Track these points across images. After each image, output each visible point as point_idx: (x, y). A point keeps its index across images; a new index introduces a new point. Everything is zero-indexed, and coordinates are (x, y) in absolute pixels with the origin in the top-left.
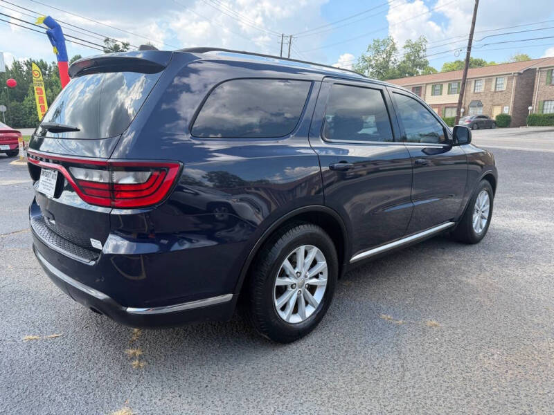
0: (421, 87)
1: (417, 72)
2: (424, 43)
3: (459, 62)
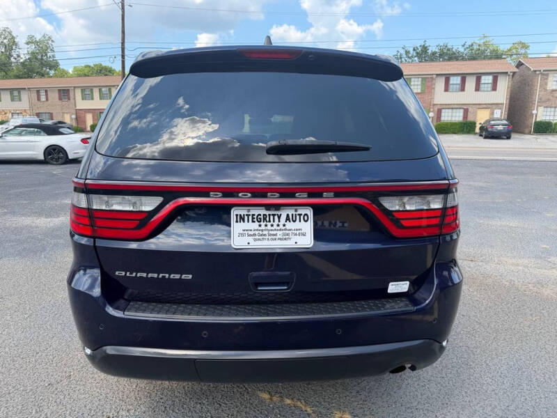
0: (68, 90)
1: (48, 74)
2: (50, 42)
3: (90, 67)
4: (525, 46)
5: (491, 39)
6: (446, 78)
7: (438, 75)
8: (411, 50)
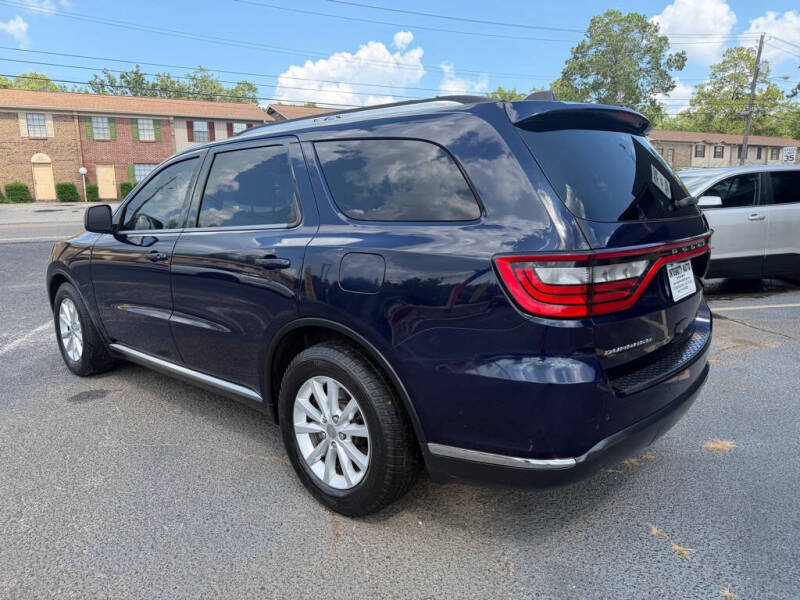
4: (252, 88)
5: (210, 73)
6: (188, 122)
7: (175, 117)
8: (117, 76)
